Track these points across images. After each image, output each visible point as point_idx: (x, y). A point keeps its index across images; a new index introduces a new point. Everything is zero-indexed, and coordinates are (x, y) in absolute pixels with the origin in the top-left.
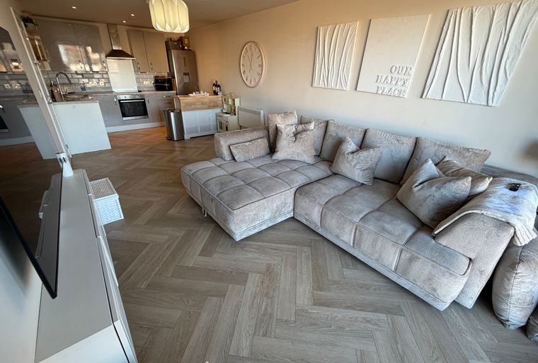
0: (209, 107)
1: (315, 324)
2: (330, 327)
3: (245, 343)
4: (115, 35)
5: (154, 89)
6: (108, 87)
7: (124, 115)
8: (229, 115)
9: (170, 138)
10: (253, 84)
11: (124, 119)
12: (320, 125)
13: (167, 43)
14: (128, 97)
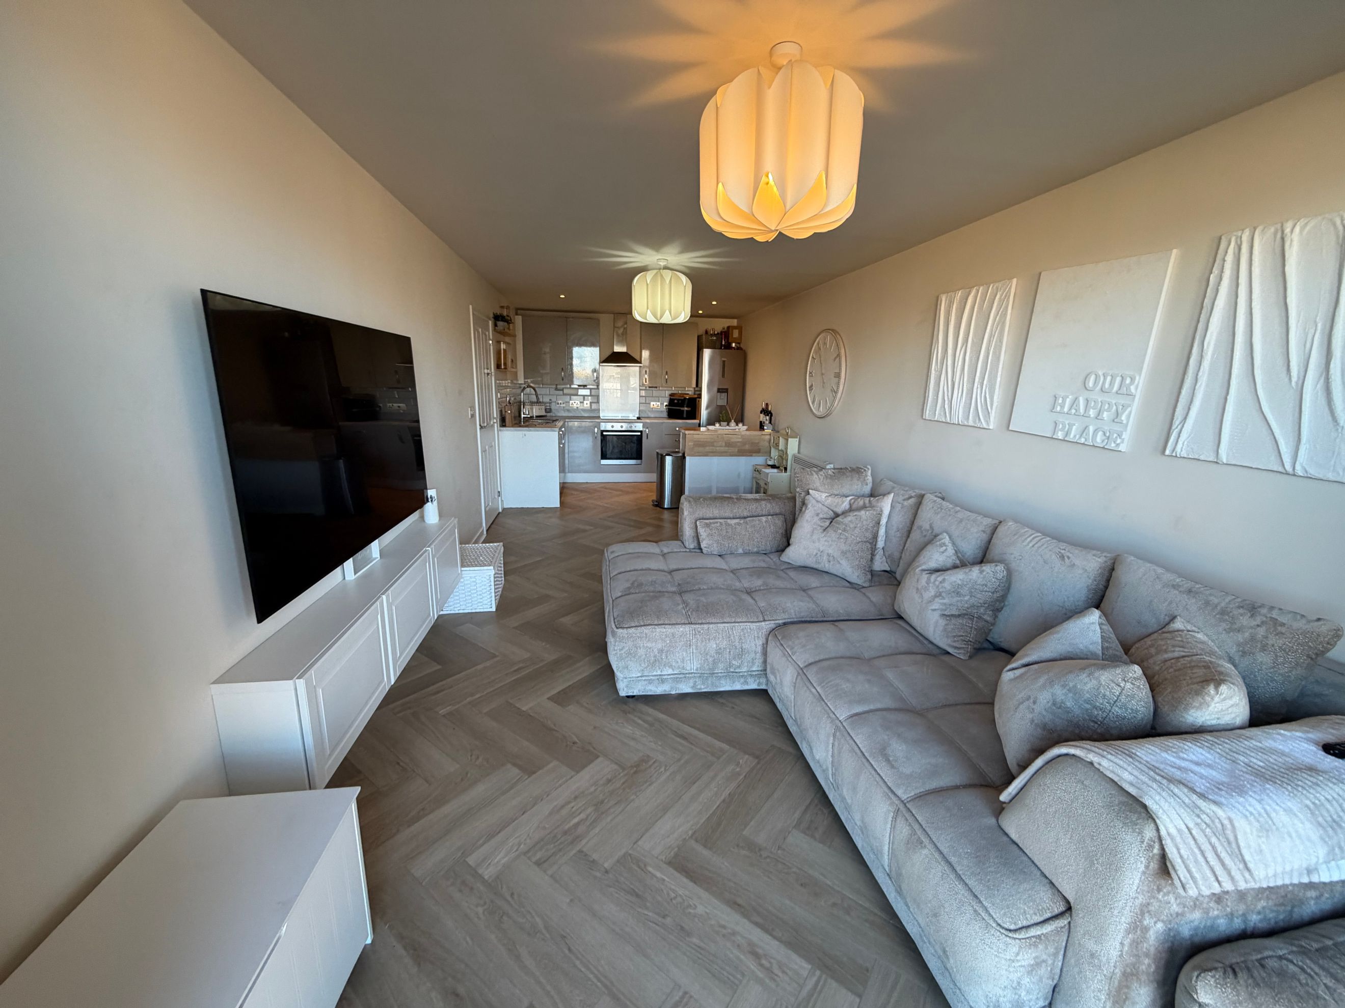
0: (742, 453)
1: (637, 896)
2: (664, 917)
3: (501, 858)
4: (622, 330)
5: (665, 414)
6: (595, 410)
7: (604, 456)
8: (775, 470)
9: (659, 503)
10: (822, 411)
11: (604, 462)
12: (906, 503)
13: (699, 338)
14: (617, 426)
